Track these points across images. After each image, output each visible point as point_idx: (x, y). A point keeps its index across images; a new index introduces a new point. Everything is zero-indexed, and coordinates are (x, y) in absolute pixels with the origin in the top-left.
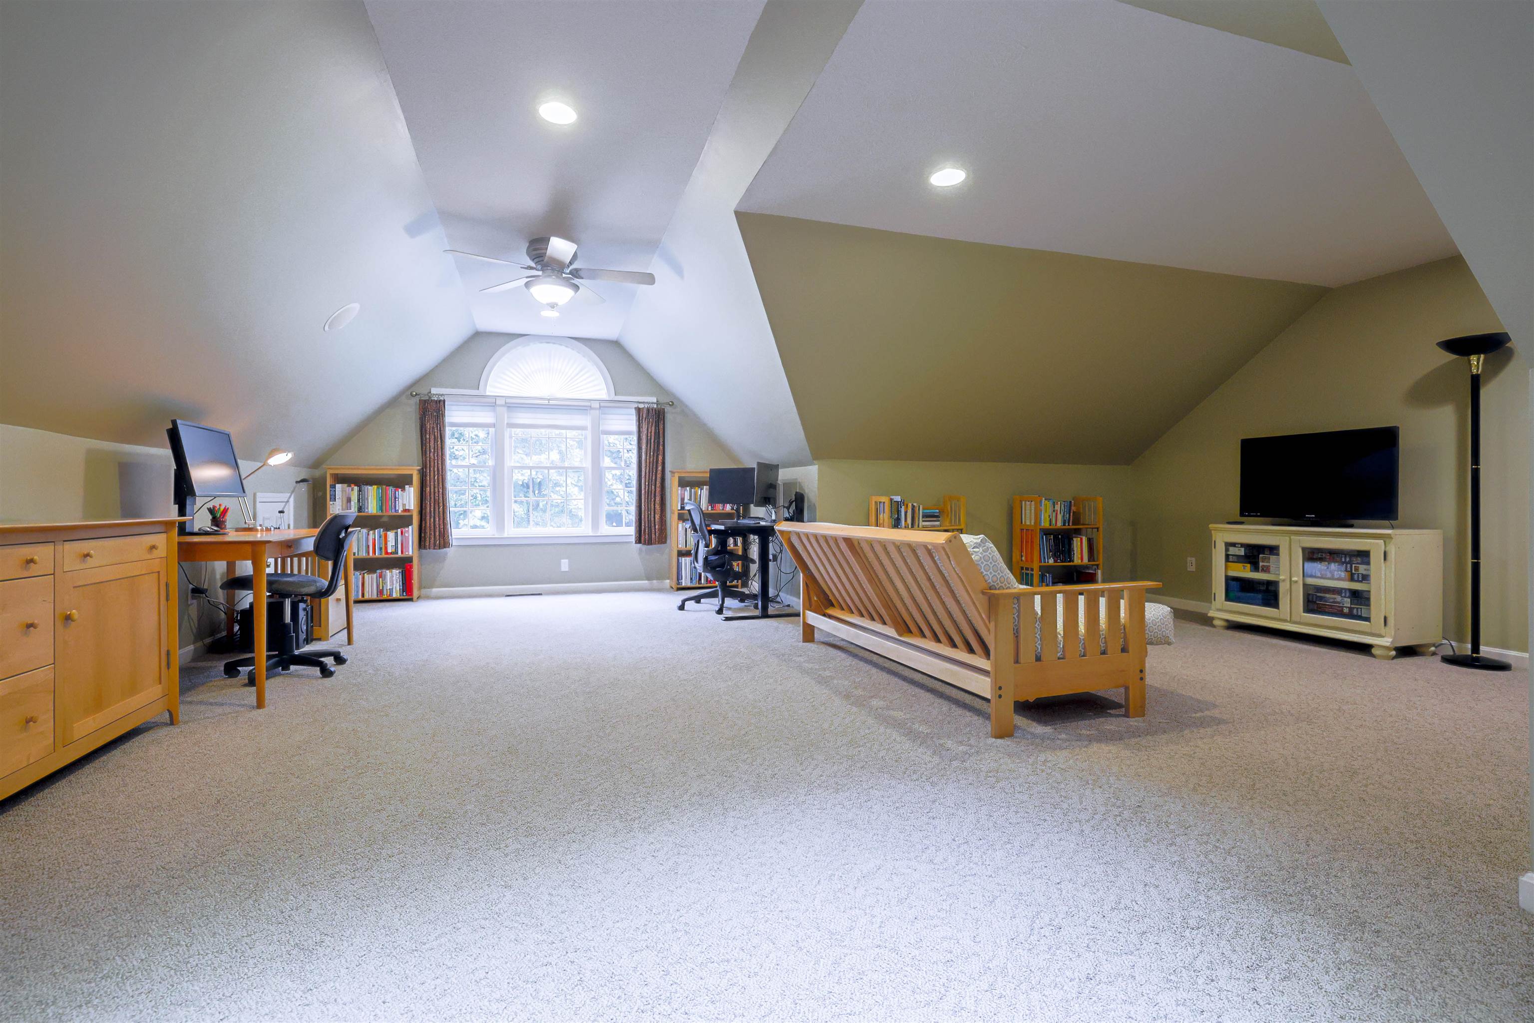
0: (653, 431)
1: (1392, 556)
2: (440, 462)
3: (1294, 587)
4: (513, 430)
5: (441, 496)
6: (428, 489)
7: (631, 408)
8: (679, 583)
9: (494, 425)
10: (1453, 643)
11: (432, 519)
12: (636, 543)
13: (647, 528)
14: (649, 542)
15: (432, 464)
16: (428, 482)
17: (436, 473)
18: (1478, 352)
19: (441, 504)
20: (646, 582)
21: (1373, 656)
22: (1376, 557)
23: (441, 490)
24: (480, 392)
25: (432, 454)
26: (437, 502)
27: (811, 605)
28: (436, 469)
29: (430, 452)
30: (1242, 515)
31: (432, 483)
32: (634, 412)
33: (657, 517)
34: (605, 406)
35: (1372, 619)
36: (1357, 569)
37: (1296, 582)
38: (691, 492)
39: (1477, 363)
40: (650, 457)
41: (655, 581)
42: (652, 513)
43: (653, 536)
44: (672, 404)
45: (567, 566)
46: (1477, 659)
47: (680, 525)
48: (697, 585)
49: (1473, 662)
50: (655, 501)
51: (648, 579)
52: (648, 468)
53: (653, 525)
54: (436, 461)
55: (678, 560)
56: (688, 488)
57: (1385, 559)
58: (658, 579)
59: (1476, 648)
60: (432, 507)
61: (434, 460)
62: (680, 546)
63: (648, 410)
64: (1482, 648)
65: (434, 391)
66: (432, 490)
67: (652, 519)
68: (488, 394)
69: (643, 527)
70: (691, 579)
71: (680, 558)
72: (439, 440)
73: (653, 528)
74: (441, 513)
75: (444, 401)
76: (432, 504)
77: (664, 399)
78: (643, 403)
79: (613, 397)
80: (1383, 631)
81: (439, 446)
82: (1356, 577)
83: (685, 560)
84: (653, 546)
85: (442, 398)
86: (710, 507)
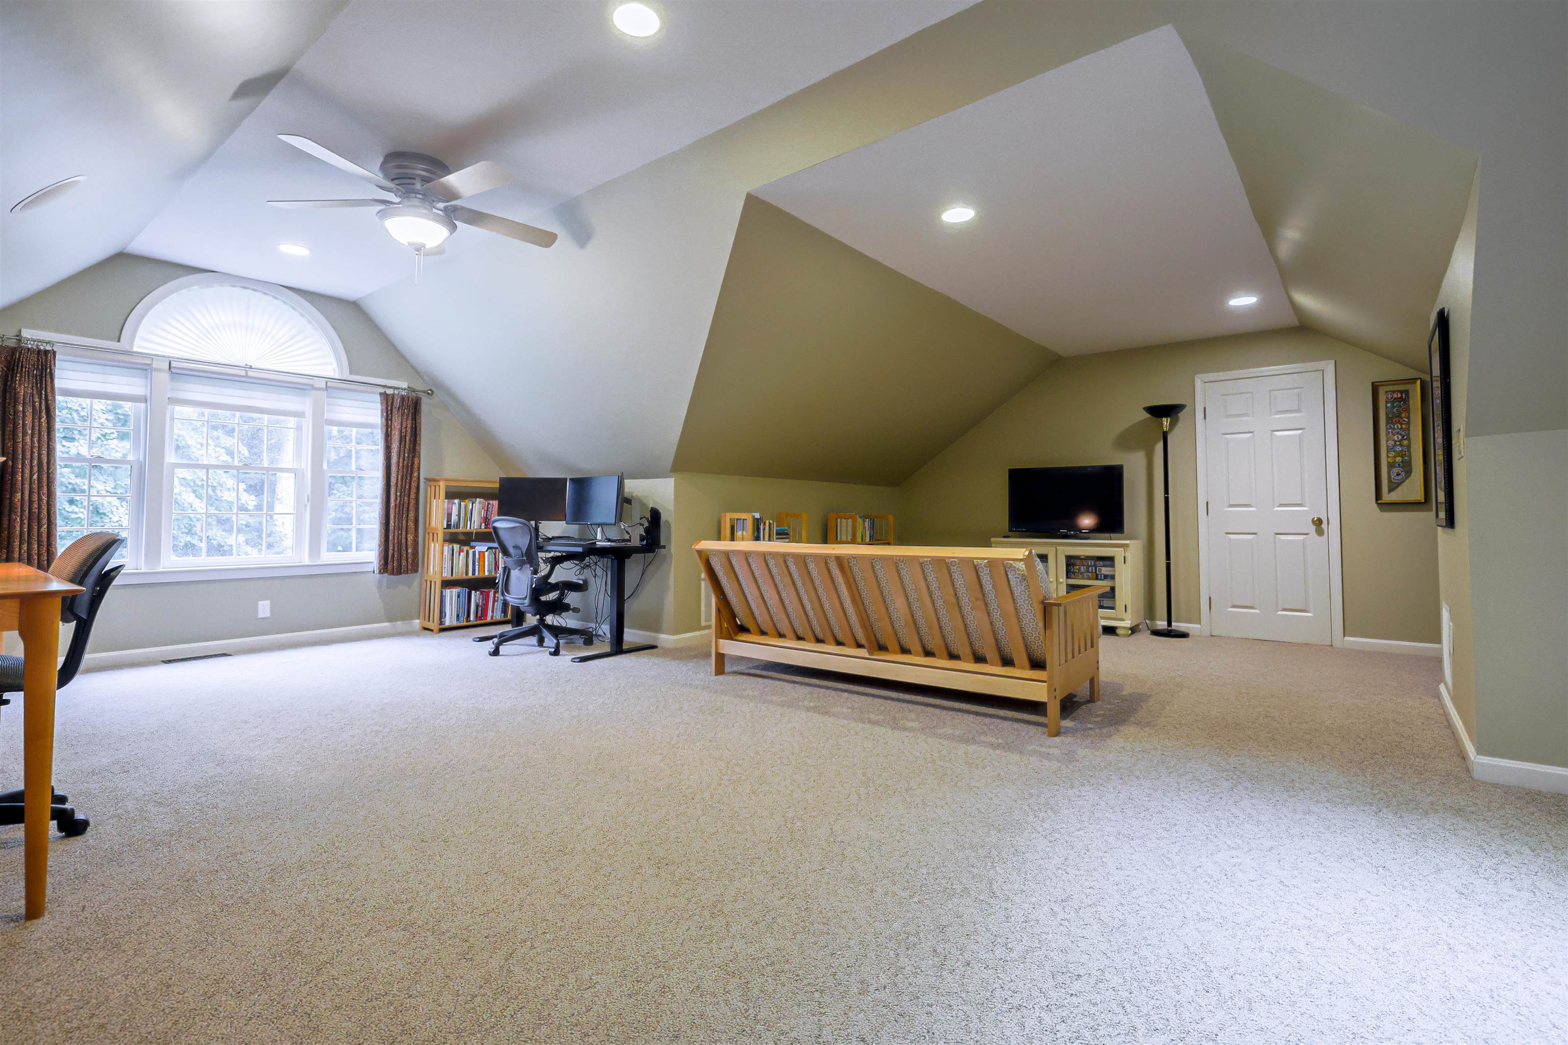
0: (409, 426)
1: (1128, 560)
2: (44, 452)
3: (1060, 586)
4: (177, 408)
5: (45, 508)
6: (19, 495)
7: (372, 393)
8: (441, 623)
9: (144, 400)
10: (1148, 622)
11: (25, 547)
12: (380, 572)
13: (396, 553)
14: (398, 571)
15: (28, 454)
16: (20, 484)
17: (36, 469)
18: (1166, 416)
19: (45, 521)
20: (387, 624)
21: (1117, 635)
22: (1118, 561)
23: (45, 498)
24: (124, 344)
25: (28, 439)
26: (34, 518)
27: (722, 633)
28: (35, 463)
29: (24, 434)
30: (1010, 530)
31: (27, 486)
32: (378, 398)
33: (410, 537)
34: (332, 386)
35: (1117, 608)
36: (1100, 571)
37: (1061, 583)
38: (460, 505)
39: (1166, 422)
40: (404, 459)
41: (399, 623)
42: (404, 533)
43: (404, 563)
44: (430, 393)
45: (268, 608)
46: (1171, 631)
47: (446, 548)
48: (465, 623)
49: (1169, 633)
50: (407, 516)
51: (390, 620)
52: (400, 473)
53: (404, 548)
54: (36, 451)
55: (442, 592)
56: (456, 501)
57: (1125, 562)
58: (403, 619)
59: (1169, 624)
60: (26, 526)
61: (32, 447)
62: (445, 575)
63: (403, 398)
64: (1173, 624)
65: (27, 333)
66: (27, 497)
67: (404, 541)
68: (135, 349)
69: (391, 552)
70: (458, 616)
71: (444, 590)
72: (44, 414)
73: (404, 553)
74: (45, 535)
75: (54, 353)
76: (26, 521)
77: (419, 386)
78: (395, 388)
79: (346, 375)
80: (1124, 616)
81: (44, 424)
82: (1099, 577)
83: (451, 592)
84: (403, 575)
85: (48, 348)
86: (483, 524)
